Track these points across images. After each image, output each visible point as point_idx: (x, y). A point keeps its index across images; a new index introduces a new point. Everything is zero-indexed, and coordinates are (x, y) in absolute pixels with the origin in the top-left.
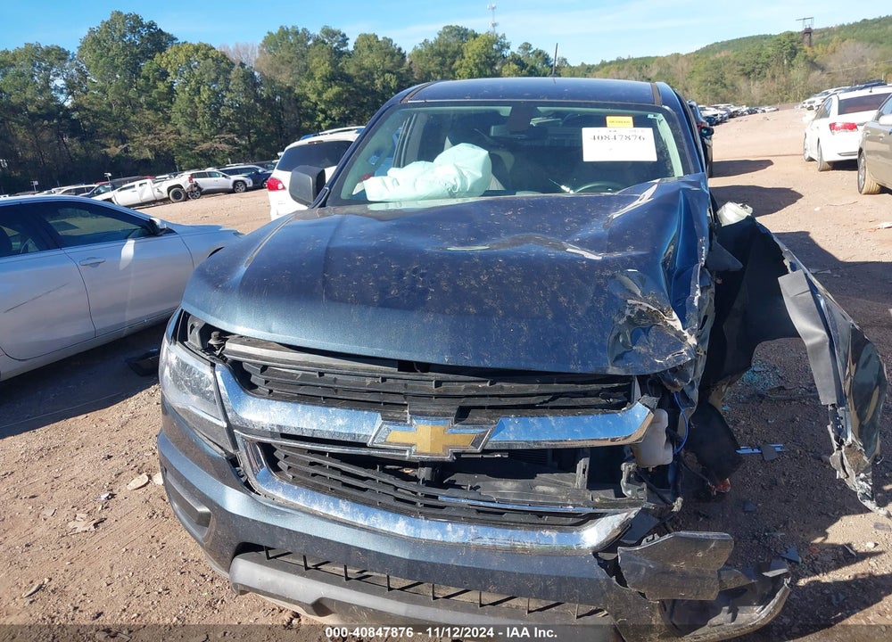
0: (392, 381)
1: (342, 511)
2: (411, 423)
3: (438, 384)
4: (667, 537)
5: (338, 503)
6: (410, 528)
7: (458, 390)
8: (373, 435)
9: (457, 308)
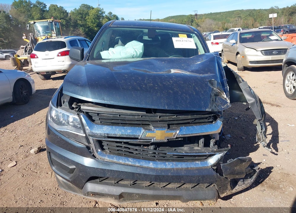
0: (144, 117)
1: (130, 161)
2: (154, 130)
3: (160, 117)
4: (236, 159)
5: (128, 158)
6: (154, 165)
7: (167, 119)
8: (141, 135)
9: (166, 91)
